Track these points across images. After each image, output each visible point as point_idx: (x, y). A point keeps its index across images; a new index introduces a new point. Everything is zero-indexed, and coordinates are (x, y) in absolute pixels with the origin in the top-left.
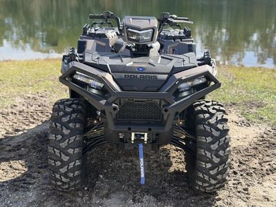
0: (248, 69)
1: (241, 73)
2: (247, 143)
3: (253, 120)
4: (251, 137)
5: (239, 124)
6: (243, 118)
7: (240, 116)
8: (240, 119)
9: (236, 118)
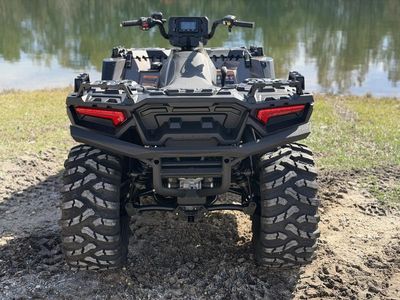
0: (378, 102)
1: (367, 109)
2: (381, 249)
3: (391, 204)
4: (387, 236)
5: (367, 211)
6: (373, 200)
7: (368, 194)
8: (368, 201)
9: (360, 200)
